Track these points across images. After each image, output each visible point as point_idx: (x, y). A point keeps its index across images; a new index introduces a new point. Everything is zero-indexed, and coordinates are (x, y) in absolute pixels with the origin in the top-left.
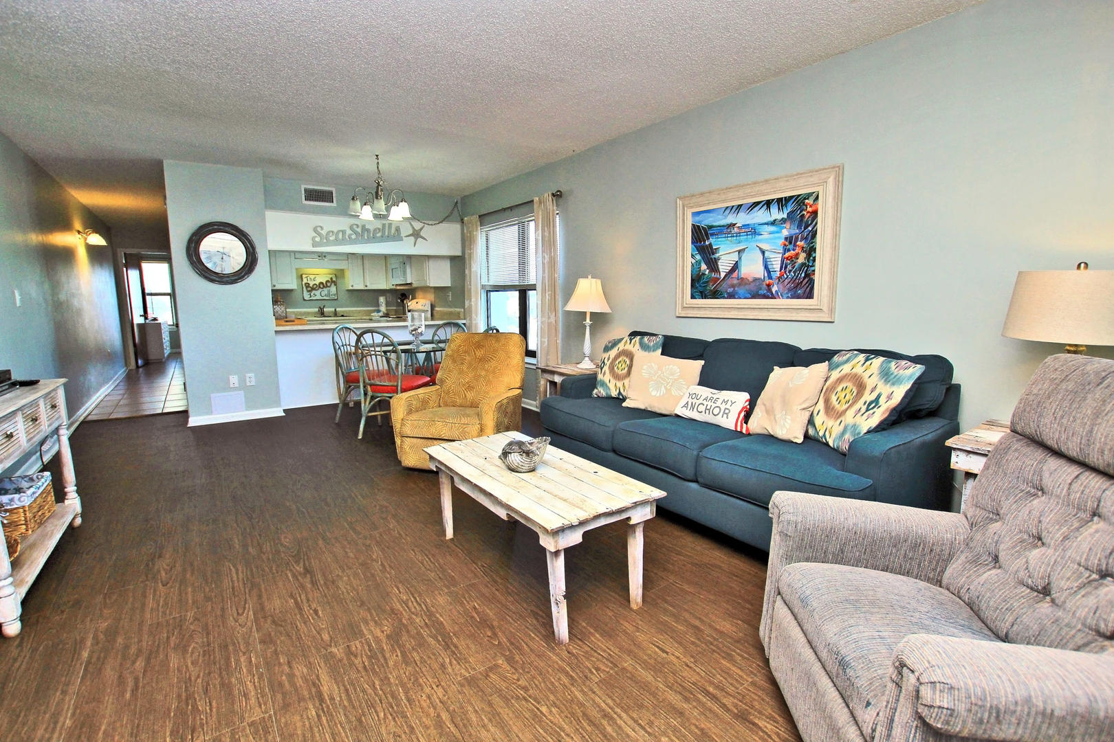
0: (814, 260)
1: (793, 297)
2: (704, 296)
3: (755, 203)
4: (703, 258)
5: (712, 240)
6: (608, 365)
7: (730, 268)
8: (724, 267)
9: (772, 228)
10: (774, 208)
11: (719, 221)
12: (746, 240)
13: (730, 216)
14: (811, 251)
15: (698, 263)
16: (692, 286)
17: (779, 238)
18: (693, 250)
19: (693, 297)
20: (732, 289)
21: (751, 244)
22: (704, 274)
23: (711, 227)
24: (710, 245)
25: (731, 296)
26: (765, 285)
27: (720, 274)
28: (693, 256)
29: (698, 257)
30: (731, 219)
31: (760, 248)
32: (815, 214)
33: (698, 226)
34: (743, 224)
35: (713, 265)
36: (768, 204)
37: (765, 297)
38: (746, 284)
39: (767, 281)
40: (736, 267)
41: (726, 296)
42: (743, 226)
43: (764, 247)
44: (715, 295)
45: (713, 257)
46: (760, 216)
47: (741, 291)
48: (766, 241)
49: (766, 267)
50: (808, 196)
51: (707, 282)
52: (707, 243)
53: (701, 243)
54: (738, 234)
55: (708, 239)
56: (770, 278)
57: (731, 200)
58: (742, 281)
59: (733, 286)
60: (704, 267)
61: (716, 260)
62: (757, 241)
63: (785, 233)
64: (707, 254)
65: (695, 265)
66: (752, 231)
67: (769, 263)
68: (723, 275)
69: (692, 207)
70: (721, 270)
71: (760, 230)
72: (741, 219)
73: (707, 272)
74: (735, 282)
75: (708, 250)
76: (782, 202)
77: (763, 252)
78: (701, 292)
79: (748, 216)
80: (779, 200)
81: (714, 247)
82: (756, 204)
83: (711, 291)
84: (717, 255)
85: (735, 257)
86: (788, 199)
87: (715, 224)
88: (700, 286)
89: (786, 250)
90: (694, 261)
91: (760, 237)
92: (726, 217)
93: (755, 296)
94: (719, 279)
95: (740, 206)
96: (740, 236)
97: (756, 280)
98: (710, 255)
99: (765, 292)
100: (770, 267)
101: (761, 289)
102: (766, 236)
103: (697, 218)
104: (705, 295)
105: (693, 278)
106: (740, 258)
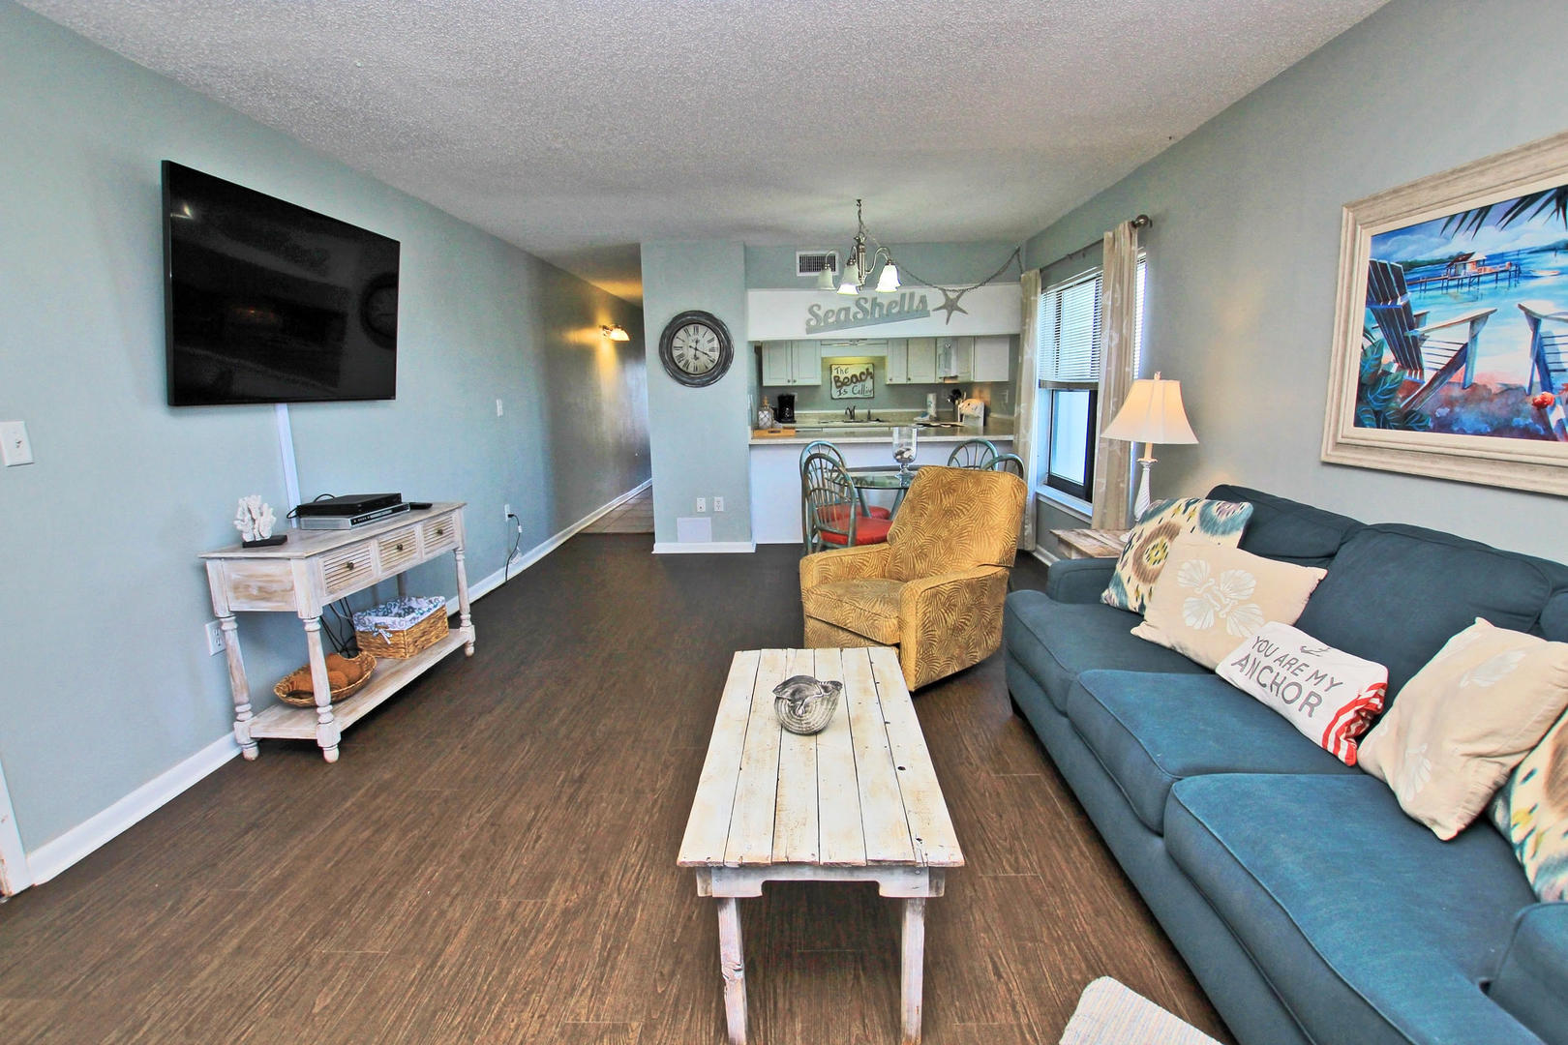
2: (1382, 422)
3: (1524, 198)
4: (1387, 336)
5: (1412, 296)
6: (1135, 548)
7: (1446, 361)
8: (1434, 356)
11: (1431, 250)
12: (1494, 293)
13: (1459, 236)
15: (1377, 347)
16: (1359, 399)
18: (1368, 319)
19: (1359, 422)
20: (1447, 410)
21: (1506, 303)
22: (1386, 373)
23: (1411, 266)
24: (1407, 307)
25: (1444, 426)
26: (1530, 406)
27: (1422, 374)
28: (1366, 333)
29: (1378, 335)
30: (1459, 244)
31: (1528, 313)
33: (1384, 266)
34: (1490, 253)
35: (1409, 354)
36: (1561, 196)
37: (1529, 434)
38: (1481, 400)
39: (1539, 395)
40: (1461, 358)
41: (1431, 425)
42: (1490, 257)
43: (1538, 307)
44: (1408, 420)
45: (1410, 334)
46: (1537, 230)
47: (1468, 416)
48: (1547, 293)
49: (1539, 360)
51: (1392, 391)
52: (1400, 302)
53: (1386, 300)
54: (1473, 282)
55: (1403, 293)
56: (1547, 385)
57: (1461, 198)
58: (1474, 392)
59: (1450, 403)
60: (1388, 356)
61: (1417, 342)
62: (1520, 294)
64: (1398, 327)
65: (1369, 353)
66: (1513, 269)
67: (1547, 350)
68: (1428, 375)
69: (1372, 224)
70: (1425, 364)
71: (1533, 267)
72: (1487, 241)
73: (1394, 369)
74: (1456, 392)
75: (1400, 318)
77: (1535, 322)
78: (1377, 414)
79: (1505, 234)
81: (1415, 313)
82: (1526, 201)
83: (1398, 411)
84: (1420, 330)
85: (1462, 335)
87: (1420, 258)
88: (1376, 399)
90: (1368, 343)
91: (1533, 283)
92: (1448, 240)
93: (1501, 429)
94: (1417, 385)
95: (1484, 211)
96: (1478, 283)
97: (1508, 390)
98: (1404, 330)
99: (1530, 420)
100: (1549, 359)
101: (1518, 413)
102: (1547, 279)
103: (1383, 248)
104: (1385, 418)
105: (1363, 381)
106: (1474, 337)
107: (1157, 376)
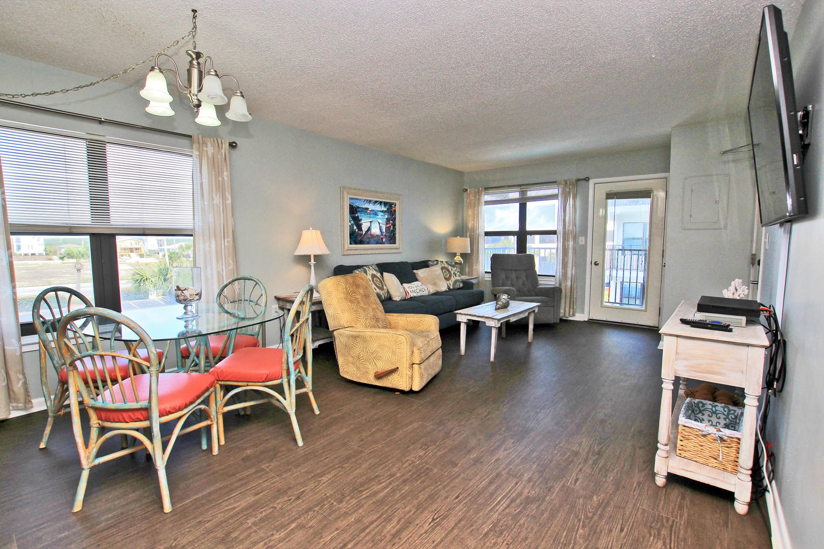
0: (396, 229)
1: (390, 244)
2: (356, 243)
4: (355, 223)
5: (359, 214)
7: (367, 229)
8: (365, 228)
9: (382, 214)
10: (383, 206)
11: (362, 205)
12: (373, 217)
13: (367, 204)
14: (394, 225)
15: (353, 225)
16: (350, 238)
17: (384, 218)
18: (350, 218)
19: (351, 244)
20: (368, 240)
22: (355, 231)
23: (358, 207)
24: (358, 216)
25: (368, 243)
26: (380, 239)
28: (350, 221)
29: (352, 222)
30: (366, 206)
31: (378, 222)
32: (395, 211)
33: (352, 206)
35: (359, 227)
36: (381, 203)
37: (381, 243)
38: (374, 237)
40: (369, 229)
41: (365, 243)
42: (372, 210)
43: (380, 221)
44: (361, 242)
45: (359, 223)
46: (378, 208)
47: (372, 241)
49: (380, 230)
50: (393, 204)
51: (357, 236)
52: (356, 215)
53: (354, 214)
54: (370, 214)
55: (357, 213)
56: (382, 235)
57: (368, 197)
58: (372, 236)
59: (369, 238)
60: (355, 228)
61: (361, 224)
62: (377, 218)
63: (386, 216)
64: (357, 221)
65: (351, 227)
66: (375, 213)
68: (364, 232)
69: (350, 195)
70: (363, 230)
71: (378, 214)
72: (371, 207)
73: (357, 231)
74: (369, 236)
75: (357, 219)
76: (385, 204)
77: (379, 224)
78: (354, 241)
80: (385, 203)
81: (360, 218)
82: (376, 202)
83: (359, 240)
84: (361, 222)
85: (369, 224)
86: (387, 203)
88: (354, 238)
89: (387, 224)
90: (350, 224)
92: (365, 205)
93: (377, 243)
94: (362, 234)
95: (370, 201)
97: (377, 235)
100: (382, 230)
102: (380, 216)
103: (352, 201)
105: (351, 233)
106: (371, 225)
107: (311, 229)
